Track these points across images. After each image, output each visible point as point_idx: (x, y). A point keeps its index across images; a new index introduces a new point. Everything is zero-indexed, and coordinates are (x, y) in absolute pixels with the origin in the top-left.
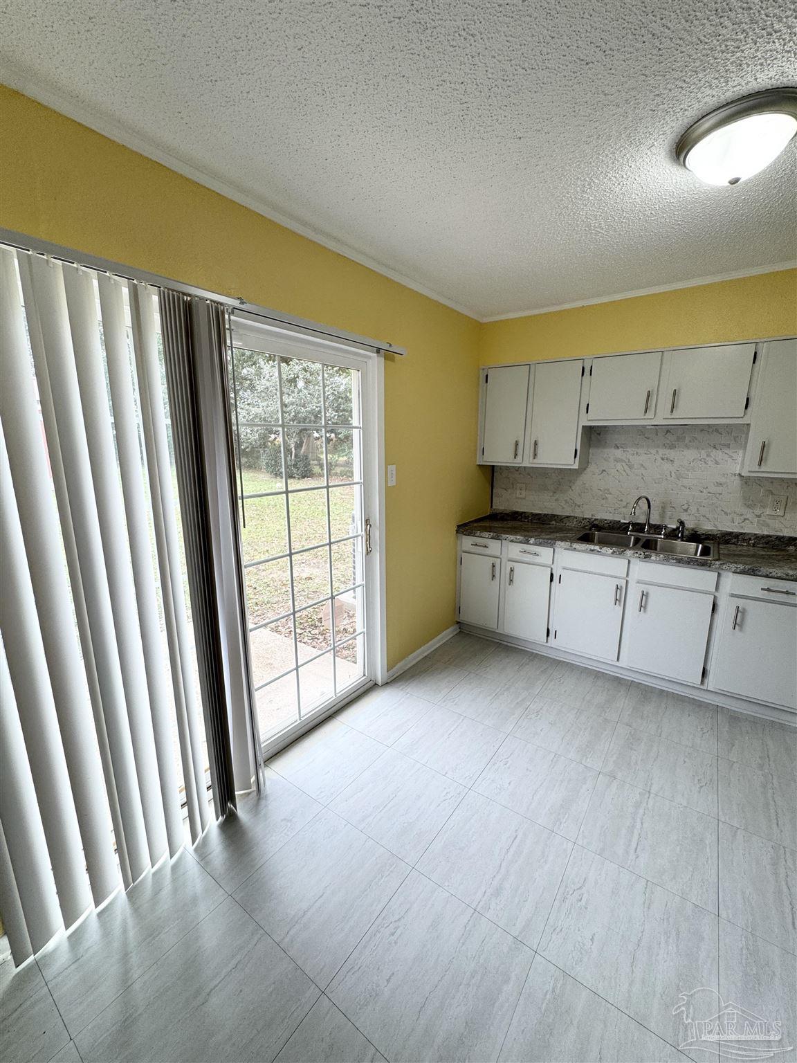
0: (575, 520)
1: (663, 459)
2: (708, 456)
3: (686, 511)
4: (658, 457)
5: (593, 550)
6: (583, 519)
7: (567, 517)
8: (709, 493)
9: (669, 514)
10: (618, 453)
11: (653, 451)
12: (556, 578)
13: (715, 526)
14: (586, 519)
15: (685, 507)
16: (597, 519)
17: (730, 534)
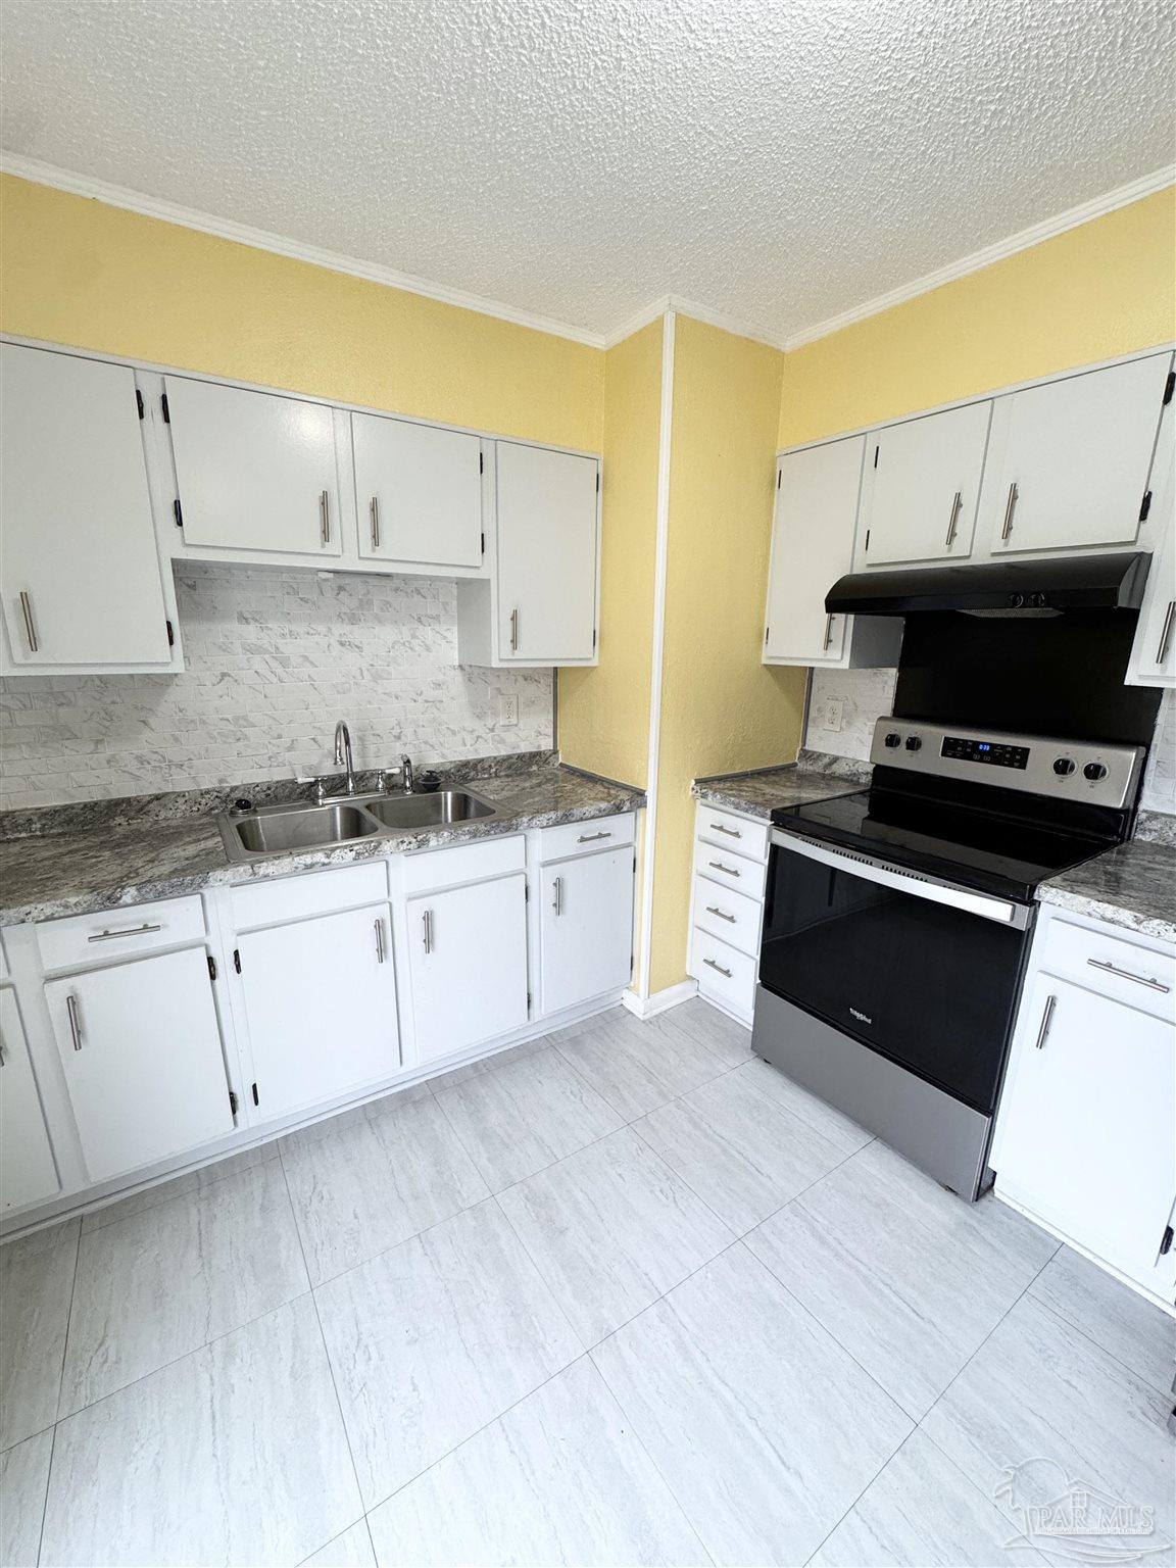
0: (181, 800)
1: (342, 644)
2: (414, 637)
3: (398, 738)
4: (333, 641)
5: (312, 866)
6: (203, 794)
7: (157, 798)
8: (427, 701)
9: (372, 748)
10: (250, 632)
11: (322, 628)
12: (225, 964)
13: (443, 756)
14: (208, 792)
15: (396, 731)
16: (237, 788)
17: (466, 764)
